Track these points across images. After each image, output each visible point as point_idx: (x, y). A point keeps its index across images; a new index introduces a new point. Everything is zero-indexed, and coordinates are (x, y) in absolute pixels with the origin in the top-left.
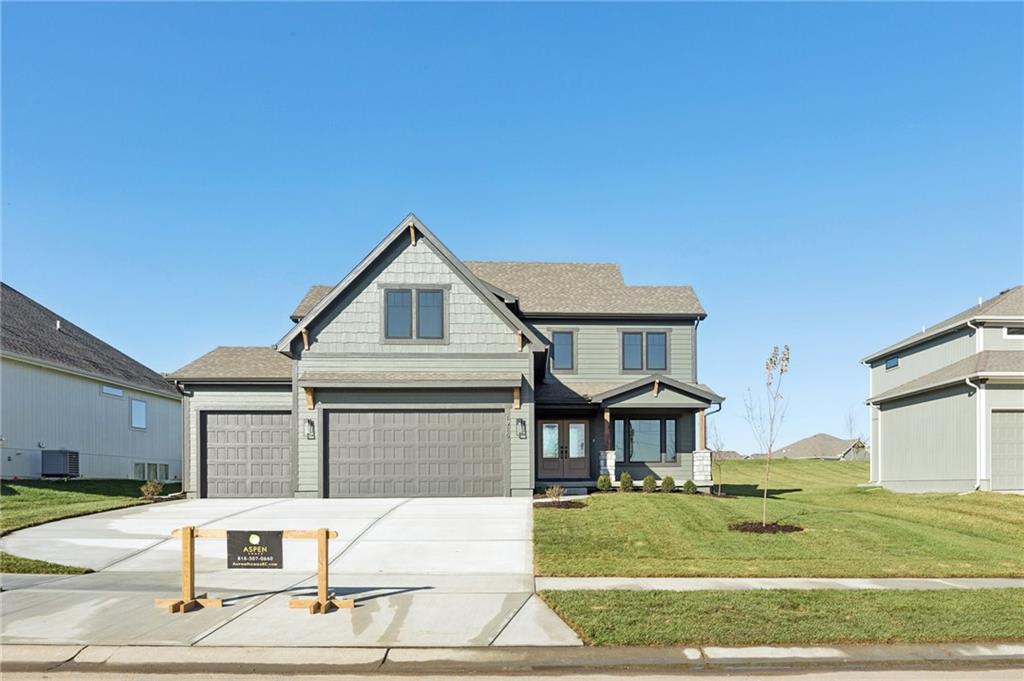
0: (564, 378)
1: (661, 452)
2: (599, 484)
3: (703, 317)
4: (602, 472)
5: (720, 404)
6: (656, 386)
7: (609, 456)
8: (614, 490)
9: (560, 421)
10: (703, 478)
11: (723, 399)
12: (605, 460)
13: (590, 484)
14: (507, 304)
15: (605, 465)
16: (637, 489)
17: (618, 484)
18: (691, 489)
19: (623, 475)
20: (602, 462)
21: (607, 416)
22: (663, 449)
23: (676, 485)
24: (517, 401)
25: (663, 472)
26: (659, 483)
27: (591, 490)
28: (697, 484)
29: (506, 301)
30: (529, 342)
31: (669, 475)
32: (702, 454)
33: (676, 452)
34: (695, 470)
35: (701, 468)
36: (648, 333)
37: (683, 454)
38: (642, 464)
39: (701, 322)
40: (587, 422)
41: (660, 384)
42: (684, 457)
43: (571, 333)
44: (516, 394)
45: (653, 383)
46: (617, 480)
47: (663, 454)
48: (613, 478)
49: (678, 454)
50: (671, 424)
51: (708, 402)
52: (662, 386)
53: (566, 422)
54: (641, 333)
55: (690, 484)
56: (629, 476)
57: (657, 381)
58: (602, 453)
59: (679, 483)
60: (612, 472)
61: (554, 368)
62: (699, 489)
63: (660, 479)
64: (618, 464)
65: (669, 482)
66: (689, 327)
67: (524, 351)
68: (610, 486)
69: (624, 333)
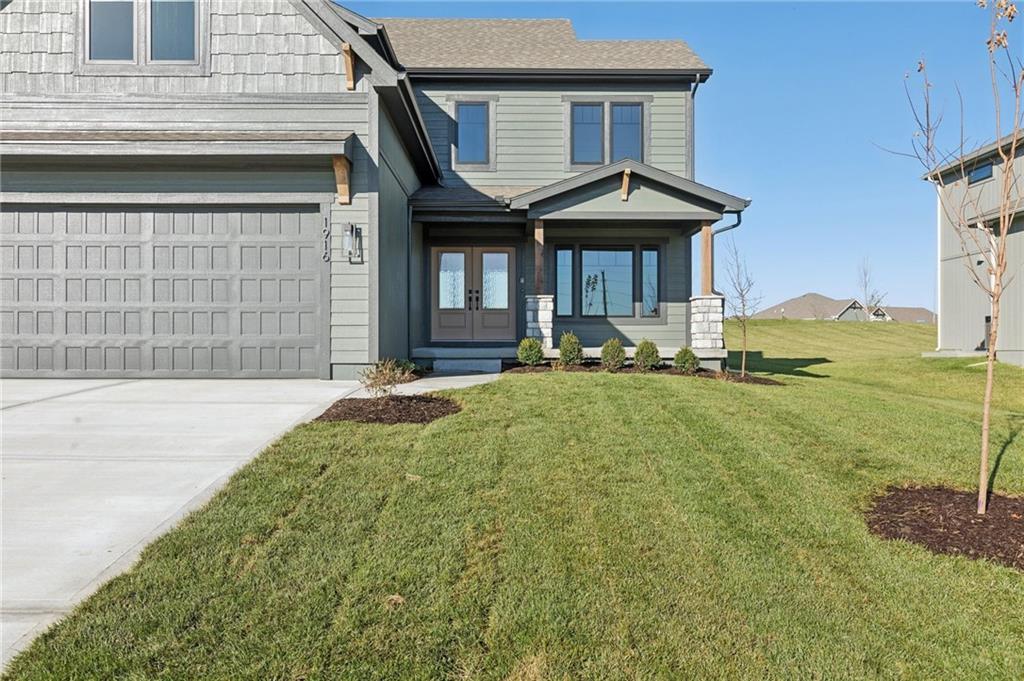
0: (473, 177)
1: (634, 301)
2: (520, 354)
3: (705, 76)
4: (529, 332)
5: (738, 213)
6: (626, 180)
7: (541, 304)
8: (548, 364)
9: (468, 249)
10: (708, 344)
11: (747, 204)
12: (536, 312)
13: (507, 352)
14: (362, 36)
15: (536, 320)
16: (591, 364)
17: (557, 353)
18: (689, 365)
19: (565, 338)
20: (529, 315)
21: (539, 234)
22: (637, 296)
23: (661, 355)
24: (343, 188)
25: (637, 332)
26: (630, 352)
27: (509, 365)
28: (699, 355)
29: (361, 32)
30: (369, 70)
31: (650, 338)
32: (708, 302)
33: (659, 301)
34: (694, 329)
35: (705, 325)
36: (613, 105)
37: (669, 304)
38: (602, 319)
39: (700, 84)
40: (512, 250)
41: (633, 175)
42: (673, 309)
43: (485, 105)
44: (340, 172)
45: (621, 174)
46: (556, 345)
47: (637, 304)
48: (549, 342)
49: (662, 304)
50: (650, 258)
51: (719, 208)
52: (637, 180)
53: (477, 250)
54: (601, 104)
55: (686, 355)
56: (574, 339)
57: (628, 171)
58: (530, 299)
59: (667, 352)
60: (547, 332)
61: (458, 162)
62: (703, 365)
63: (633, 345)
64: (557, 319)
65: (649, 350)
66: (683, 94)
67: (359, 89)
68: (541, 358)
69: (574, 105)
